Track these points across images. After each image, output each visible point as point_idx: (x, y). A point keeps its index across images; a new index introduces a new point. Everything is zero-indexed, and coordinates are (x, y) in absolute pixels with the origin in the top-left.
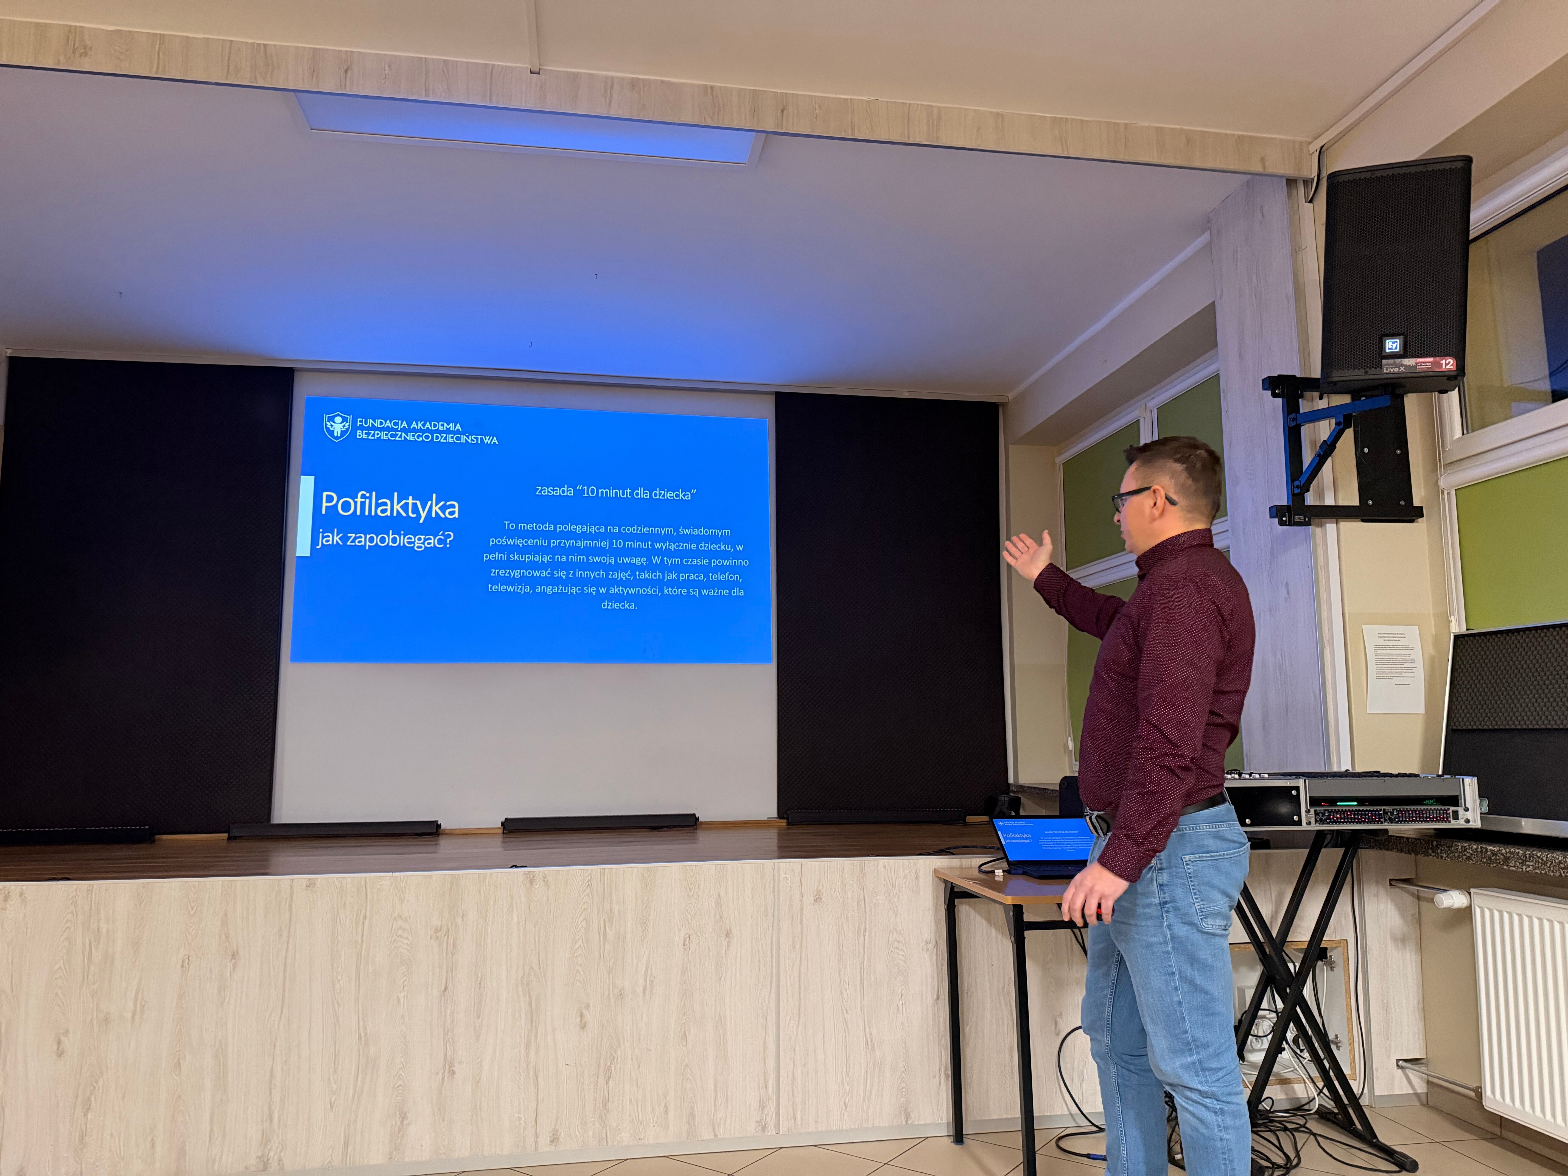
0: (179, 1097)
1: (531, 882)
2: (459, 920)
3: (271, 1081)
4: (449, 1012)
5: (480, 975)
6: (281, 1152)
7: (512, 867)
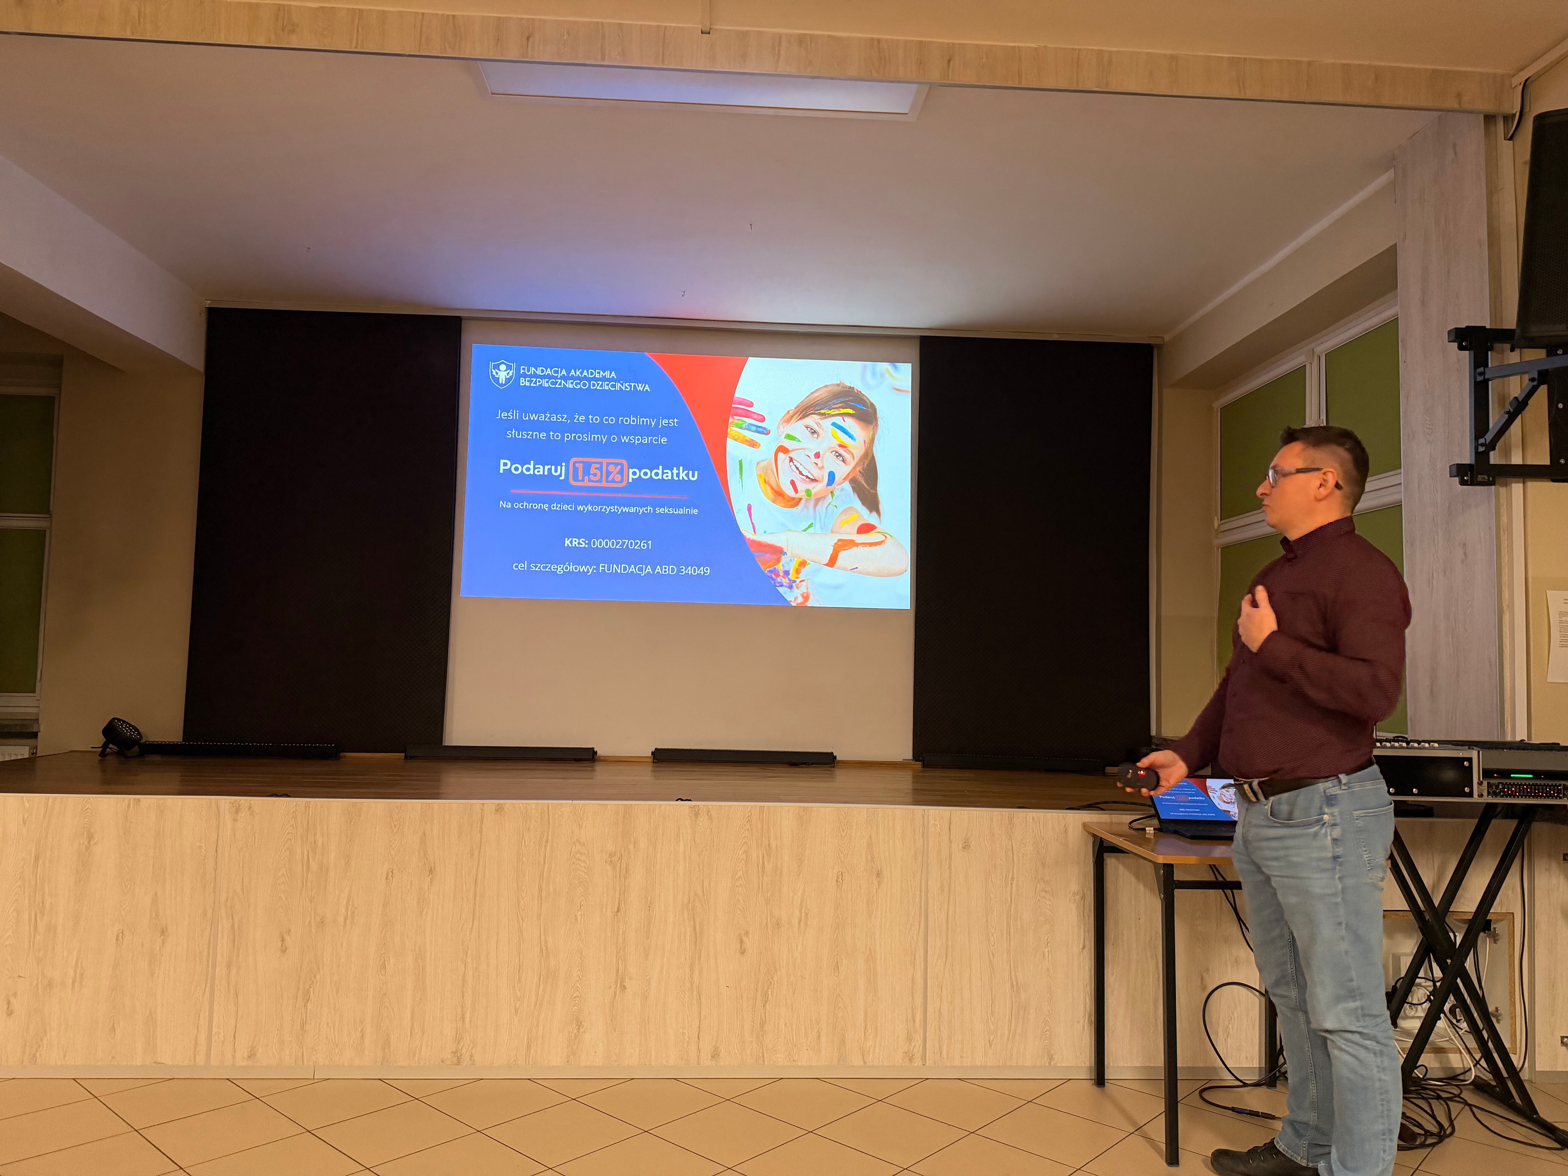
0: (385, 994)
1: (697, 815)
2: (631, 847)
3: (463, 986)
4: (621, 931)
5: (649, 898)
6: (472, 1049)
7: (677, 800)
